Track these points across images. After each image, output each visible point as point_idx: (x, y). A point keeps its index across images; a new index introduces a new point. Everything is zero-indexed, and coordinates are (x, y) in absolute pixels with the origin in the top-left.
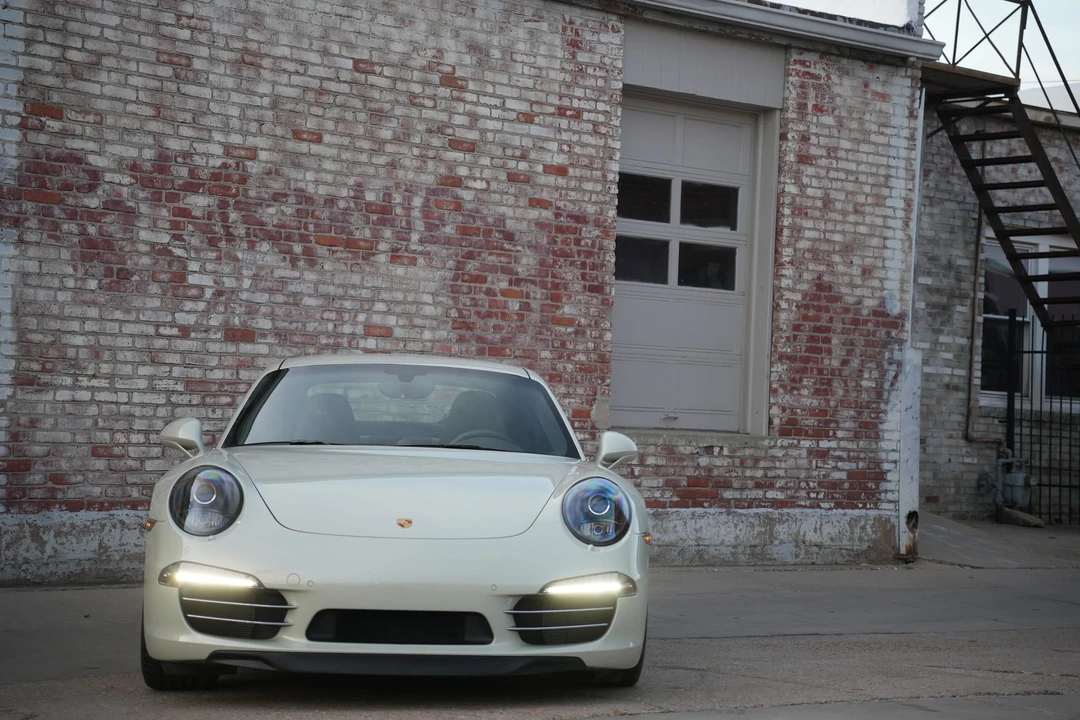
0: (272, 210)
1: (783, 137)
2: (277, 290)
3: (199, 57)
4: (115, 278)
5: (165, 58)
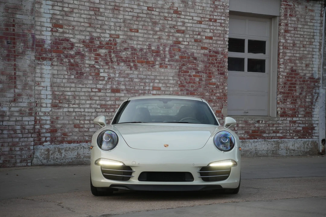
0: (124, 53)
1: (280, 25)
2: (126, 77)
4: (79, 75)
5: (92, 9)
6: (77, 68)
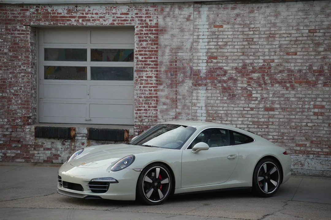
0: (279, 75)
2: (282, 97)
3: (256, 38)
4: (231, 96)
6: (229, 91)
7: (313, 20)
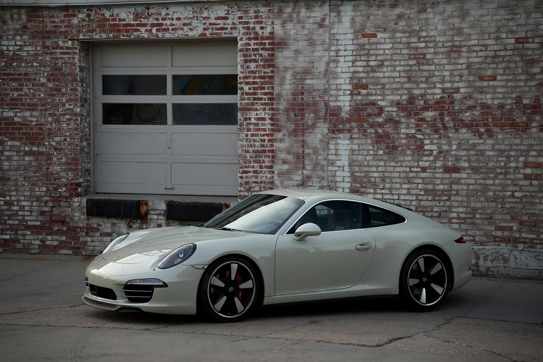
0: (467, 114)
2: (472, 149)
3: (429, 53)
4: (391, 149)
5: (413, 56)
6: (387, 140)
7: (523, 22)
